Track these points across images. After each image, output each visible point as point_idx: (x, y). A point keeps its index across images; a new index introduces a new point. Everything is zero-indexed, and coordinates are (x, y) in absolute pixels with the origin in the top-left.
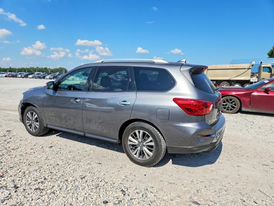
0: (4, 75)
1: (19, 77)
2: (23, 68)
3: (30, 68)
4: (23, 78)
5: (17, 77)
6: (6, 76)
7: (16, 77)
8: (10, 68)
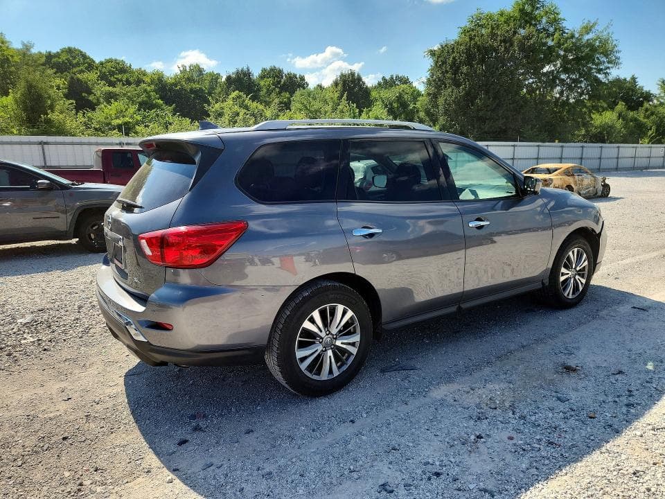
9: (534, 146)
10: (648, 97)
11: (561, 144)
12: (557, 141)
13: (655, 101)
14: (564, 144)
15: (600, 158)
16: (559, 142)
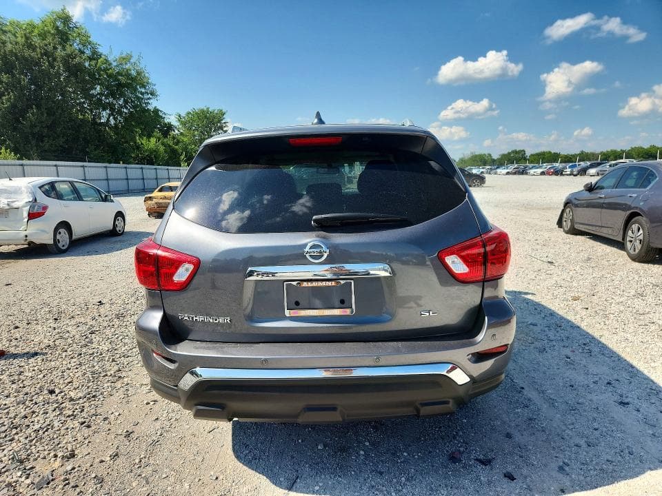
0: (539, 171)
1: (567, 175)
2: (612, 151)
3: (632, 149)
4: (575, 175)
5: (564, 175)
6: (543, 173)
7: (562, 174)
8: (582, 152)
9: (101, 167)
10: (170, 127)
11: (125, 165)
12: (121, 162)
13: (176, 131)
14: (127, 166)
15: (157, 179)
16: (123, 163)
